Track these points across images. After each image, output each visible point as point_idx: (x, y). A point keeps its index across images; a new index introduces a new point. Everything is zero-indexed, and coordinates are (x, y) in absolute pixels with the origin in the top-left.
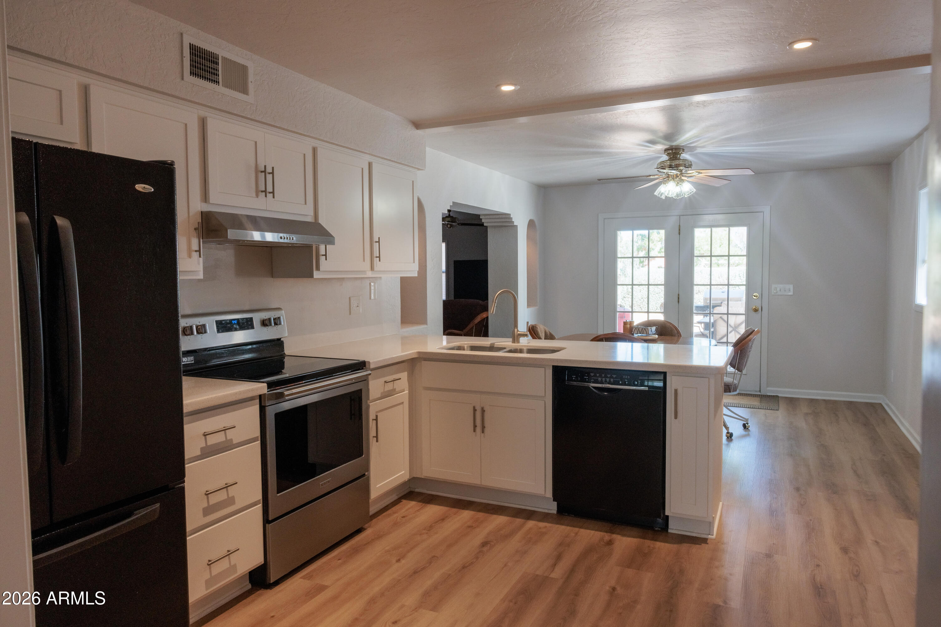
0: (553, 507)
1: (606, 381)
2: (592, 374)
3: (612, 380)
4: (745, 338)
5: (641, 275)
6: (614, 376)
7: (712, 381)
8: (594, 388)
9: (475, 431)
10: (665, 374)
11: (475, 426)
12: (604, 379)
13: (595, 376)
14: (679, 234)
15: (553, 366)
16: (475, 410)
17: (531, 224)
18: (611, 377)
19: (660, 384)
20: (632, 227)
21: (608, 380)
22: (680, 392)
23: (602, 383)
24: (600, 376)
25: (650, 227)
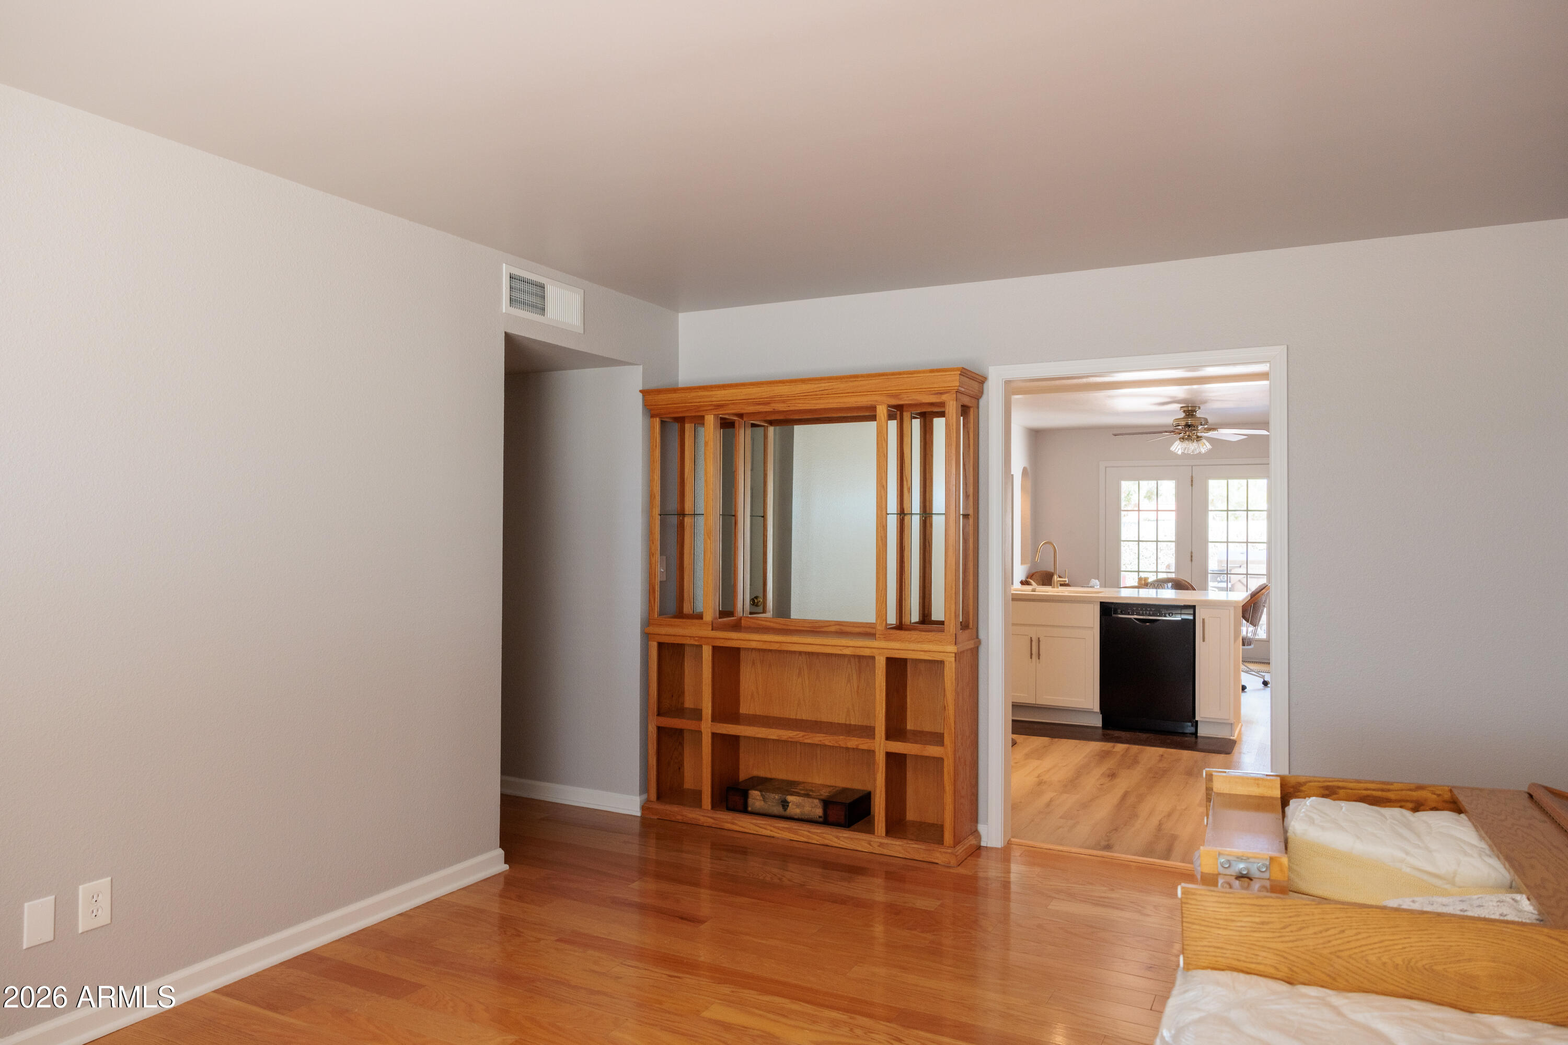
0: (1097, 722)
1: (1146, 614)
2: (1135, 609)
3: (1151, 613)
4: (1258, 592)
5: (1148, 533)
6: (1153, 609)
7: (1232, 612)
8: (1135, 619)
9: (1031, 658)
10: (1194, 607)
11: (1031, 654)
12: (1144, 612)
13: (1137, 609)
14: (1192, 485)
15: (1101, 603)
16: (1031, 641)
17: (1025, 471)
18: (1151, 610)
19: (1191, 617)
20: (1138, 478)
21: (1148, 612)
22: (1206, 621)
23: (1143, 615)
24: (1142, 610)
25: (1157, 478)
